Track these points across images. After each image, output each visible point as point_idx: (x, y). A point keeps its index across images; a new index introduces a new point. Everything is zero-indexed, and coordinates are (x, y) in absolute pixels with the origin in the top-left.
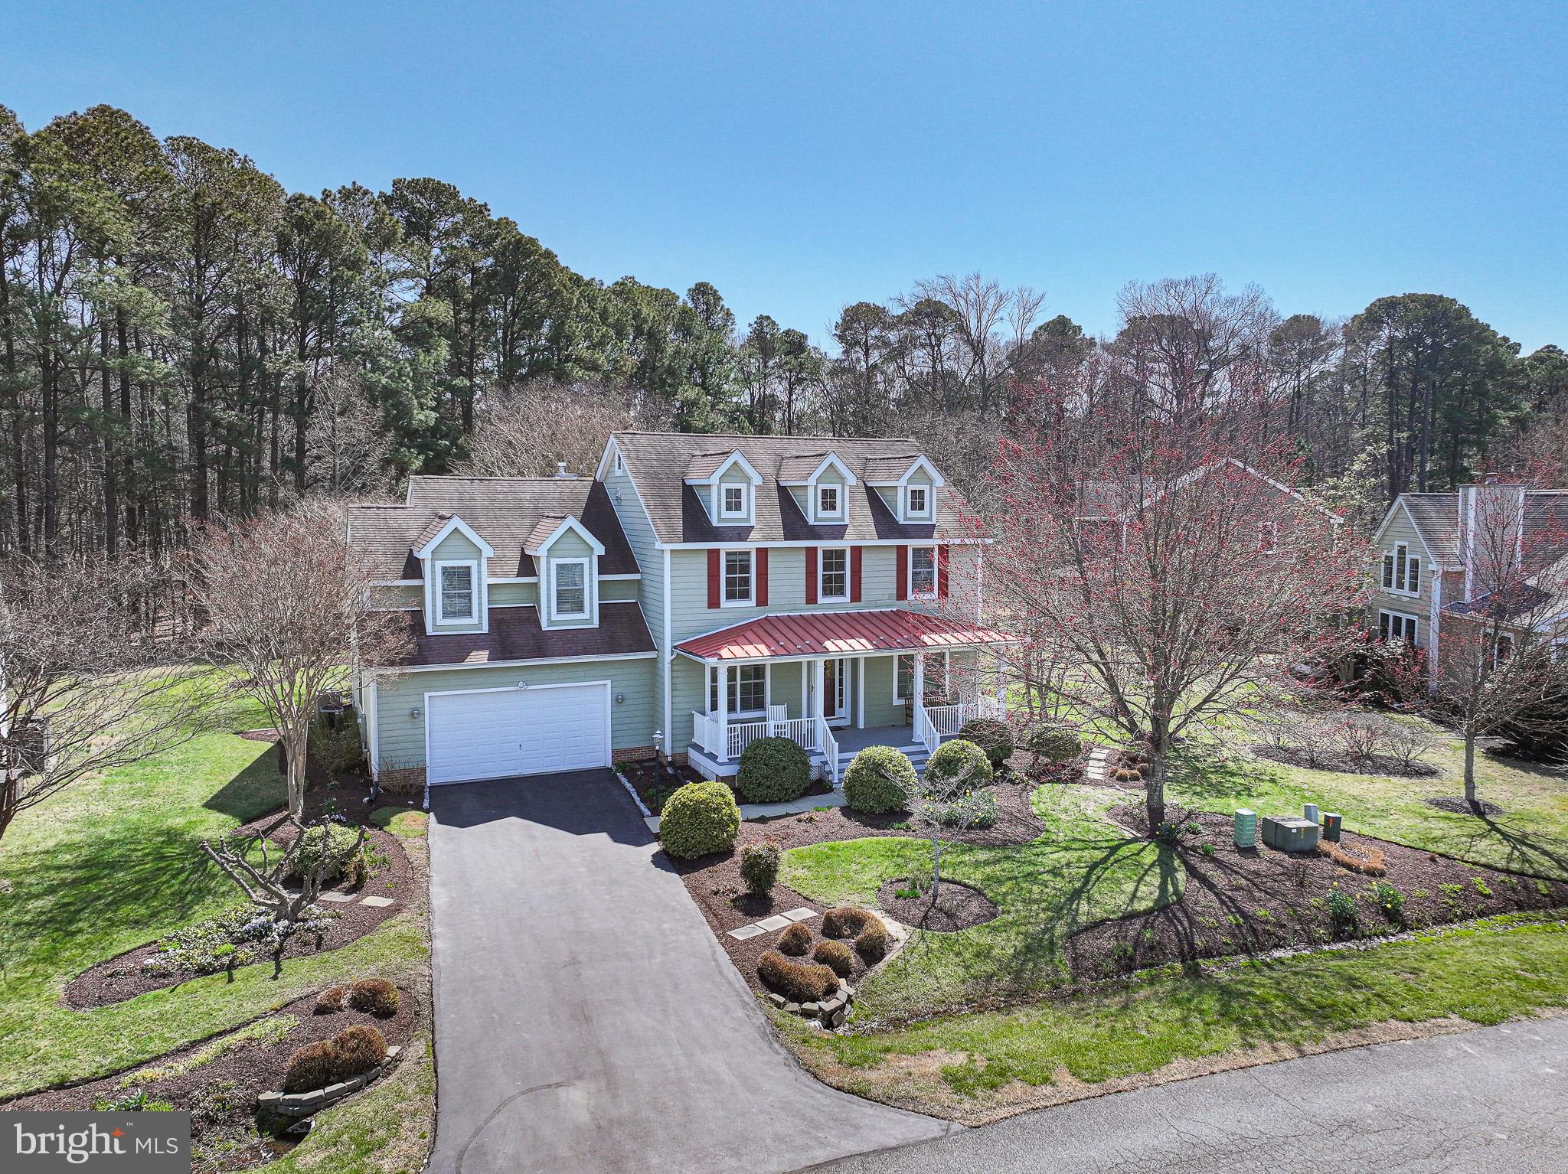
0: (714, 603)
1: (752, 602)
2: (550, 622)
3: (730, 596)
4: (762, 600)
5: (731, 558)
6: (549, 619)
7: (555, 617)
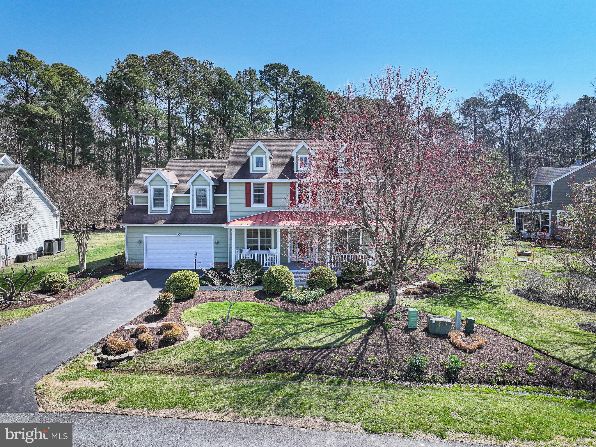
0: (248, 204)
1: (265, 205)
2: (194, 211)
3: (256, 202)
4: (270, 204)
5: (256, 186)
6: (193, 210)
7: (195, 209)
